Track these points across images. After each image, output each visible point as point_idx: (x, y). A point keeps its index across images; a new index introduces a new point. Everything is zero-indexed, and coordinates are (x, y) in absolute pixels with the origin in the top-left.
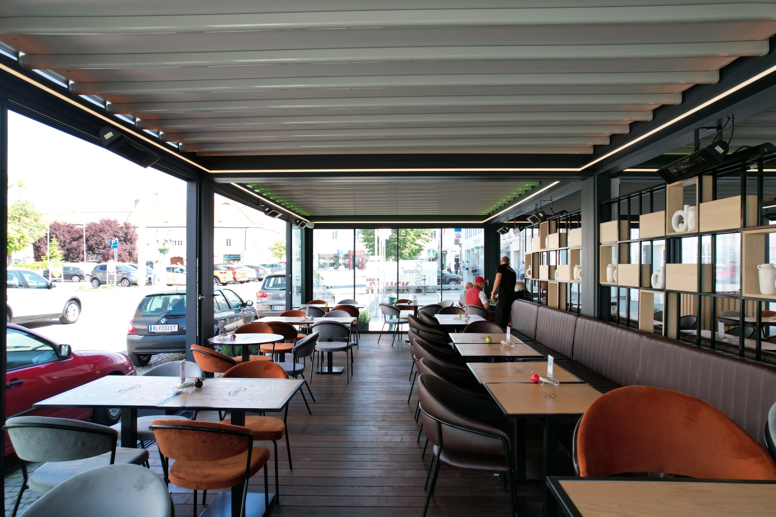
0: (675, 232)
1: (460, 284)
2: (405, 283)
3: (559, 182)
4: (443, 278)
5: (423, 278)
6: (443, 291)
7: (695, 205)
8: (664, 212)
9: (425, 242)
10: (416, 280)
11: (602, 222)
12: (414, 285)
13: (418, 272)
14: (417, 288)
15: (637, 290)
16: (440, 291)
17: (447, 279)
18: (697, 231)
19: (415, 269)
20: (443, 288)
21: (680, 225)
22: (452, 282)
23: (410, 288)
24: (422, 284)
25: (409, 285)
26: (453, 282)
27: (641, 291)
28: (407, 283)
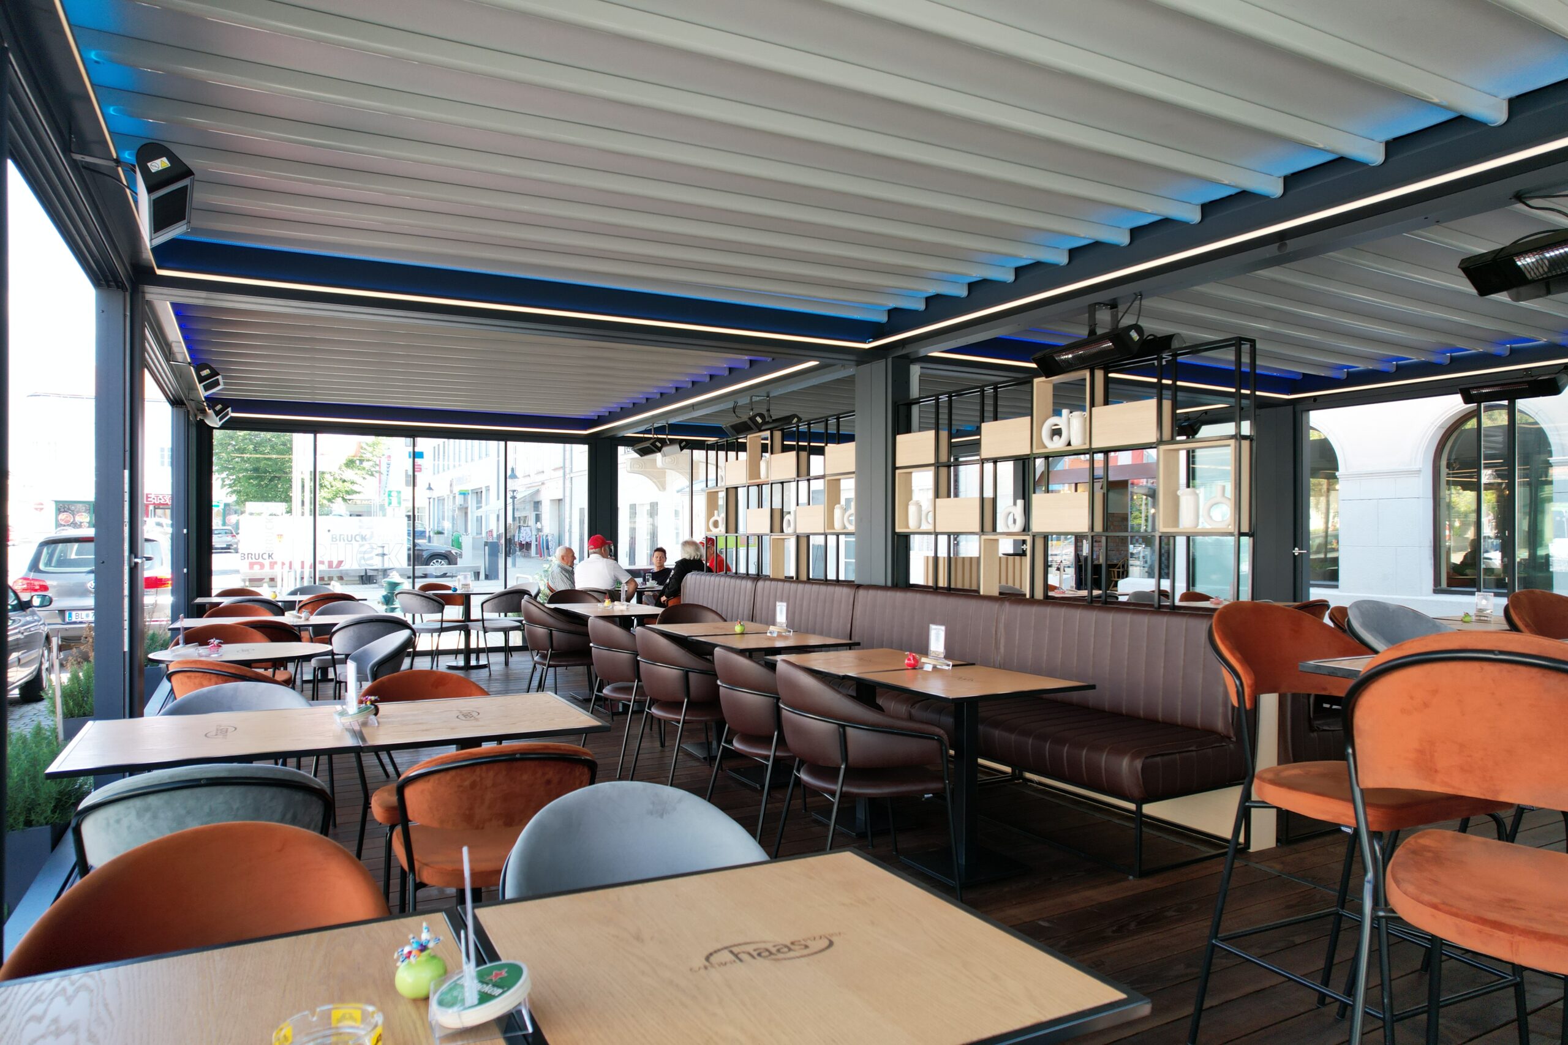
0: (1046, 447)
1: (456, 564)
2: (334, 565)
3: (817, 363)
4: (416, 552)
5: (380, 551)
6: (416, 580)
7: (1084, 410)
8: (1029, 418)
9: (367, 476)
10: (359, 556)
11: (898, 434)
12: (355, 566)
13: (363, 538)
14: (363, 574)
15: (976, 537)
16: (411, 580)
17: (425, 554)
18: (1087, 446)
19: (357, 533)
20: (416, 575)
21: (1056, 438)
22: (435, 561)
23: (347, 572)
24: (377, 563)
25: (343, 567)
26: (437, 562)
27: (983, 537)
28: (340, 563)
